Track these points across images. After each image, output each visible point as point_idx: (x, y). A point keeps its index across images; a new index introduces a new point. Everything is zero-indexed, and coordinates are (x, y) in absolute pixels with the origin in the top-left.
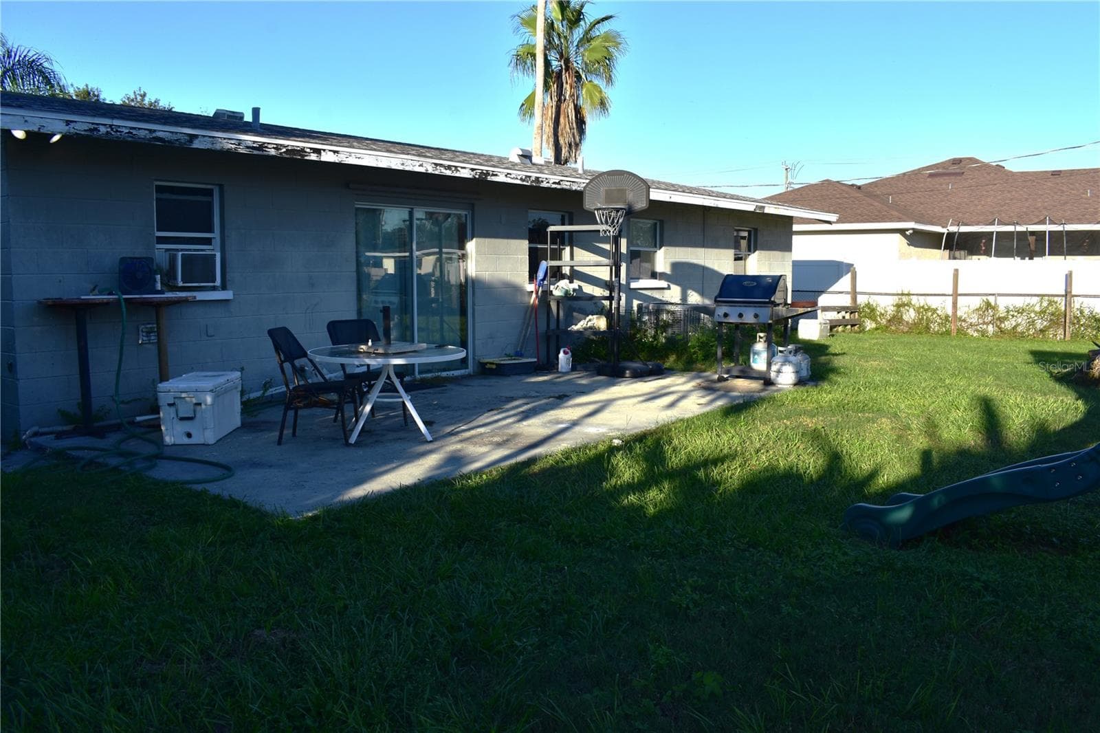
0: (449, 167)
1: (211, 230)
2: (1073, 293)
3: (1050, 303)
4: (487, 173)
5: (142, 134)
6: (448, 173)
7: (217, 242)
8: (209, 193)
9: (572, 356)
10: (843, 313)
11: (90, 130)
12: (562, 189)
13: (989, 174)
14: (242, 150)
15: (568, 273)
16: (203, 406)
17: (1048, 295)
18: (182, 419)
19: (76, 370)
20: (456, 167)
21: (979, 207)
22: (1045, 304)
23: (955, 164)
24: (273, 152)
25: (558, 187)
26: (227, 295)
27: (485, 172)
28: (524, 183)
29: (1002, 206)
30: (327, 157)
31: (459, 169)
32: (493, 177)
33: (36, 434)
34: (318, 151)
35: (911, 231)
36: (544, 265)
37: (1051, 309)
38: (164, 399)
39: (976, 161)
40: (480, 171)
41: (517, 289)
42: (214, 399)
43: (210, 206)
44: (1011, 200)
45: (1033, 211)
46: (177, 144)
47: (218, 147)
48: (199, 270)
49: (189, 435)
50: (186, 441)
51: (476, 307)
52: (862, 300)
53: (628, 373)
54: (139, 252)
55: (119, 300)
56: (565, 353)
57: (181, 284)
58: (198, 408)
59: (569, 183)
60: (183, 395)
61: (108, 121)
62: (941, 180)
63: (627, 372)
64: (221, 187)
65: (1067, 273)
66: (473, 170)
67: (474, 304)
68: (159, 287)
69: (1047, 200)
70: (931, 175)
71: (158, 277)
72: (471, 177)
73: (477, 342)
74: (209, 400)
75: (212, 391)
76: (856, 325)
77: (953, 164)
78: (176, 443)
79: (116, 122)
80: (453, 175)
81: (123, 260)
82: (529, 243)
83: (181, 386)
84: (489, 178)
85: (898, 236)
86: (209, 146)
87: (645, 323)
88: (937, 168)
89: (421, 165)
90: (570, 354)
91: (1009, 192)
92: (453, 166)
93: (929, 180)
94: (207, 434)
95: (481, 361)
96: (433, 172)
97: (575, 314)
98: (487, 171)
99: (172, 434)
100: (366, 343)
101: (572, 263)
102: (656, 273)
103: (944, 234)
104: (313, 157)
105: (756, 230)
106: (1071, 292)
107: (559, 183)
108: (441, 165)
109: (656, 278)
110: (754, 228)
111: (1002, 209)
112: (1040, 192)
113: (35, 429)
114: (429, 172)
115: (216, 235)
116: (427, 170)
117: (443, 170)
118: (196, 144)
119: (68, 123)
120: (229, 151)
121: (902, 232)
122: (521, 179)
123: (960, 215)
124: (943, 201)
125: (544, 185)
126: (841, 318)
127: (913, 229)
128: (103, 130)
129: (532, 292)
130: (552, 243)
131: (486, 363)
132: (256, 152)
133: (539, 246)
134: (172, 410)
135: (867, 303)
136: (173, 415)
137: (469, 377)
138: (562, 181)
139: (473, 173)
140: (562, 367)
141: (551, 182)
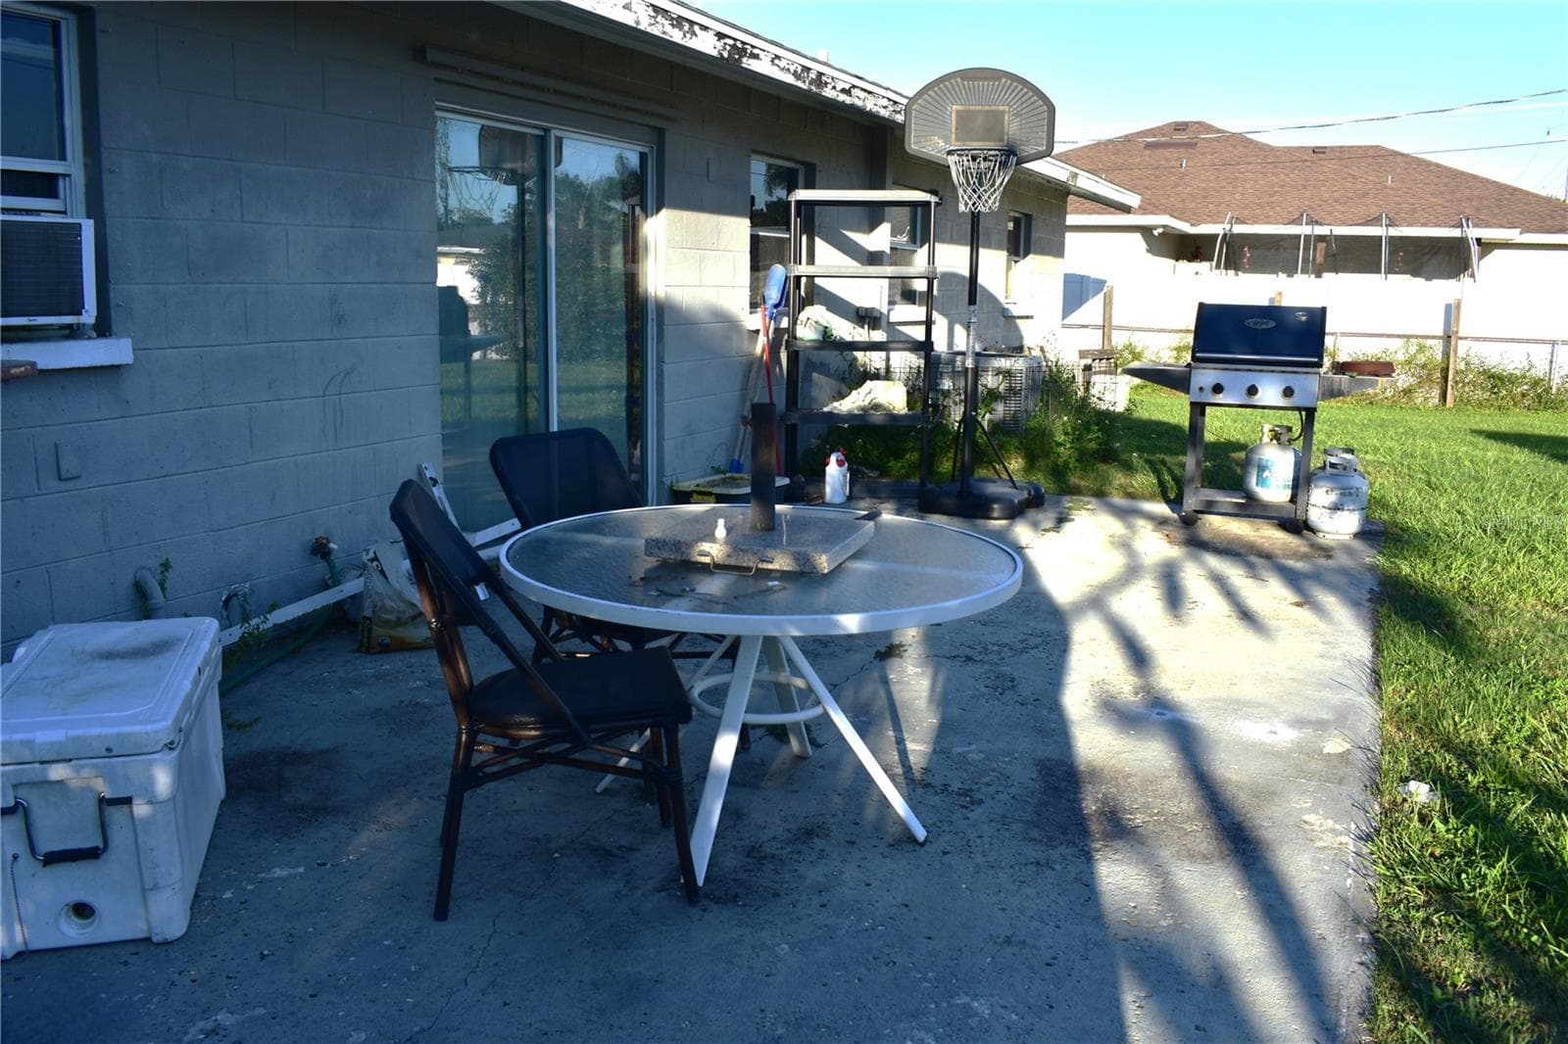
0: (679, 21)
2: (1460, 334)
3: (1421, 349)
4: (742, 52)
6: (676, 35)
13: (1235, 147)
16: (141, 809)
17: (1417, 337)
18: (52, 859)
20: (692, 23)
21: (1237, 196)
22: (1413, 350)
23: (1179, 130)
25: (848, 100)
26: (116, 352)
27: (739, 45)
28: (799, 84)
29: (1271, 196)
31: (696, 28)
32: (751, 61)
35: (1161, 230)
36: (778, 273)
37: (1421, 359)
39: (1210, 128)
40: (731, 42)
44: (1282, 186)
45: (1320, 206)
49: (82, 910)
50: (73, 932)
51: (666, 367)
52: (1119, 340)
56: (840, 463)
58: (116, 814)
59: (862, 95)
60: (57, 772)
62: (1166, 153)
63: (995, 506)
65: (1451, 301)
66: (720, 36)
67: (660, 360)
69: (1336, 189)
70: (1149, 146)
72: (715, 53)
73: (666, 444)
74: (163, 780)
75: (170, 746)
77: (1175, 129)
78: (35, 945)
80: (683, 42)
82: (751, 226)
83: (42, 737)
84: (745, 63)
85: (1137, 237)
88: (1154, 136)
89: (627, 7)
90: (847, 464)
91: (1274, 174)
92: (687, 20)
93: (1147, 152)
95: (675, 488)
96: (649, 30)
97: (815, 375)
98: (743, 43)
99: (15, 916)
102: (915, 291)
103: (1218, 235)
105: (1028, 217)
106: (1457, 332)
107: (848, 93)
108: (665, 13)
109: (914, 303)
110: (1026, 215)
111: (1272, 199)
112: (1322, 178)
114: (642, 27)
115: (72, 167)
116: (638, 23)
117: (667, 26)
121: (1145, 231)
122: (795, 74)
123: (1211, 207)
124: (1179, 185)
125: (827, 92)
127: (1164, 226)
129: (757, 332)
131: (690, 494)
133: (761, 234)
135: (1128, 343)
138: (854, 87)
139: (719, 45)
140: (834, 491)
141: (839, 87)
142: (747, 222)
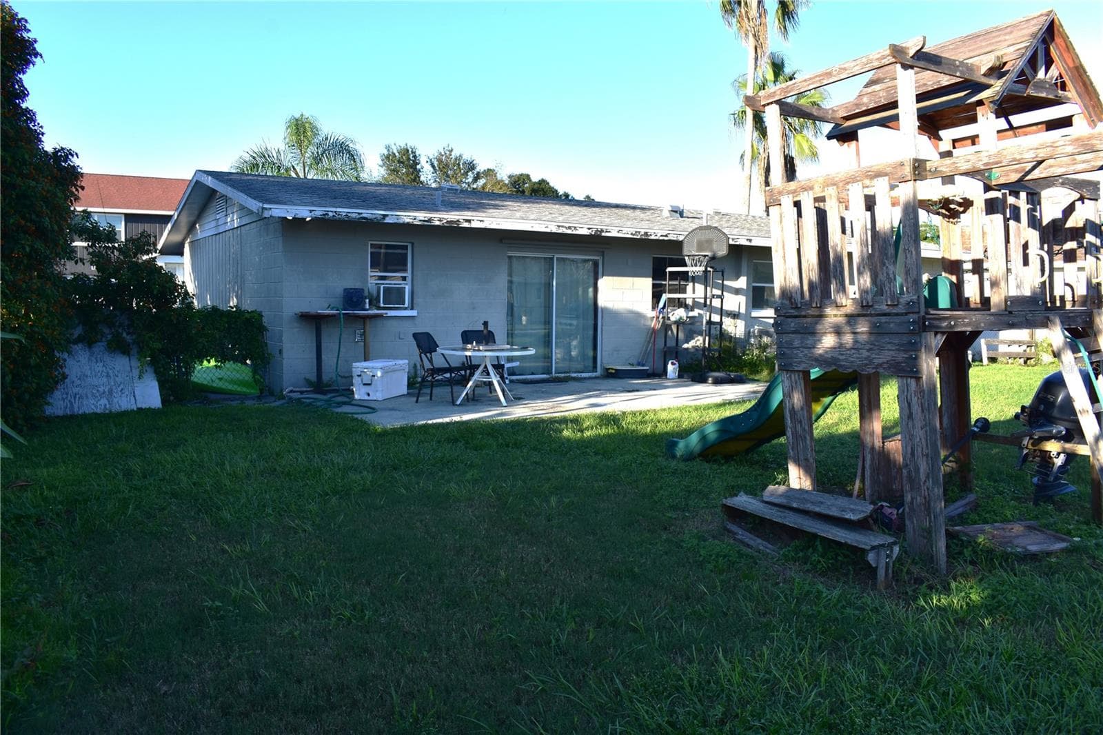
0: (570, 228)
1: (405, 270)
4: (602, 231)
5: (354, 215)
6: (569, 232)
7: (409, 279)
8: (406, 248)
9: (679, 367)
10: (1024, 347)
11: (324, 215)
12: (670, 241)
14: (416, 223)
15: (691, 304)
16: (376, 377)
18: (365, 384)
19: (314, 355)
20: (575, 227)
24: (437, 223)
25: (666, 238)
26: (414, 313)
27: (599, 230)
28: (635, 237)
30: (475, 224)
31: (578, 228)
32: (607, 234)
33: (291, 391)
34: (469, 221)
36: (665, 297)
38: (356, 372)
40: (595, 229)
41: (639, 315)
42: (382, 373)
43: (406, 255)
46: (375, 221)
47: (401, 221)
48: (394, 297)
49: (369, 395)
50: (366, 398)
53: (710, 380)
54: (358, 285)
55: (339, 314)
56: (673, 364)
57: (382, 305)
58: (373, 378)
60: (367, 371)
61: (334, 209)
64: (413, 244)
66: (589, 229)
68: (367, 306)
71: (367, 301)
72: (587, 233)
73: (604, 353)
74: (379, 374)
75: (381, 368)
76: (1032, 358)
78: (361, 399)
79: (339, 210)
80: (572, 233)
81: (345, 290)
82: (653, 280)
83: (365, 365)
84: (603, 234)
86: (396, 221)
87: (752, 345)
89: (547, 227)
90: (677, 364)
92: (573, 227)
94: (378, 395)
95: (606, 367)
96: (557, 232)
98: (601, 229)
99: (359, 393)
100: (472, 343)
101: (694, 296)
104: (466, 225)
107: (666, 236)
108: (562, 226)
113: (291, 388)
114: (554, 231)
115: (408, 274)
116: (552, 231)
117: (564, 229)
118: (387, 220)
119: (311, 211)
120: (408, 224)
122: (632, 234)
125: (653, 237)
126: (1022, 351)
128: (331, 214)
129: (654, 317)
130: (670, 280)
131: (609, 369)
132: (426, 223)
133: (663, 283)
134: (359, 379)
136: (360, 382)
137: (596, 378)
138: (669, 234)
139: (590, 231)
140: (670, 375)
141: (659, 235)
142: (651, 279)
